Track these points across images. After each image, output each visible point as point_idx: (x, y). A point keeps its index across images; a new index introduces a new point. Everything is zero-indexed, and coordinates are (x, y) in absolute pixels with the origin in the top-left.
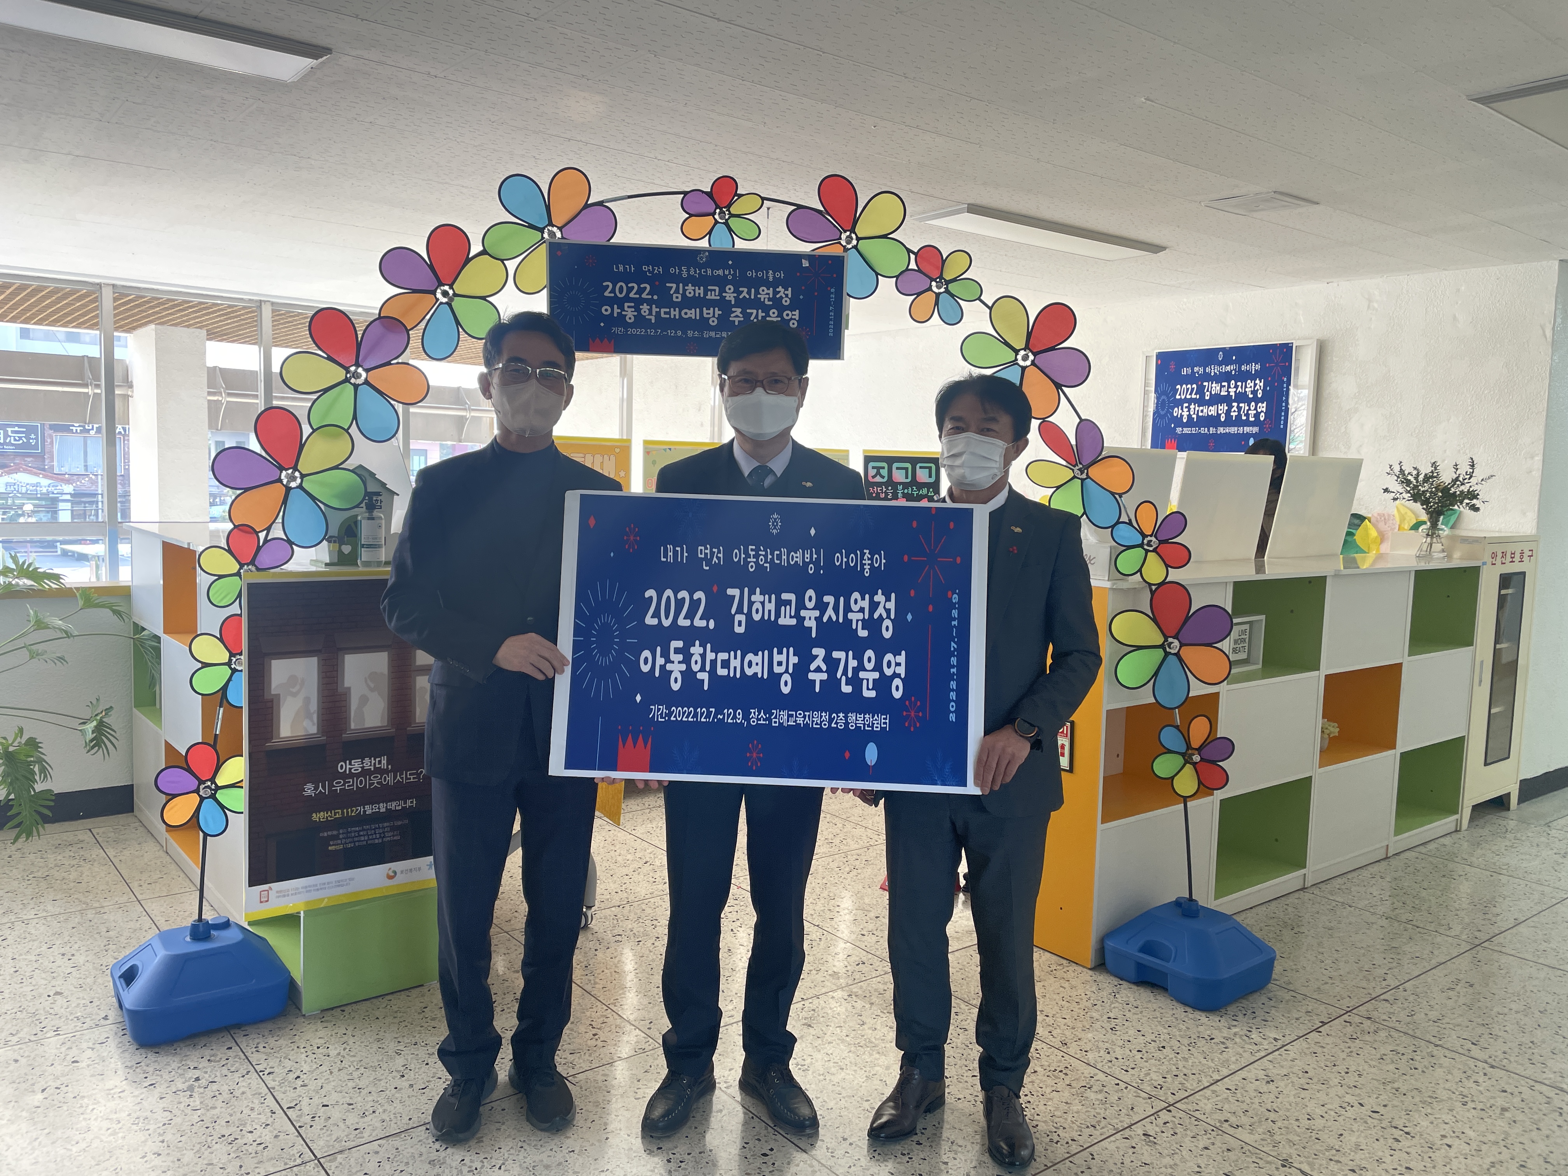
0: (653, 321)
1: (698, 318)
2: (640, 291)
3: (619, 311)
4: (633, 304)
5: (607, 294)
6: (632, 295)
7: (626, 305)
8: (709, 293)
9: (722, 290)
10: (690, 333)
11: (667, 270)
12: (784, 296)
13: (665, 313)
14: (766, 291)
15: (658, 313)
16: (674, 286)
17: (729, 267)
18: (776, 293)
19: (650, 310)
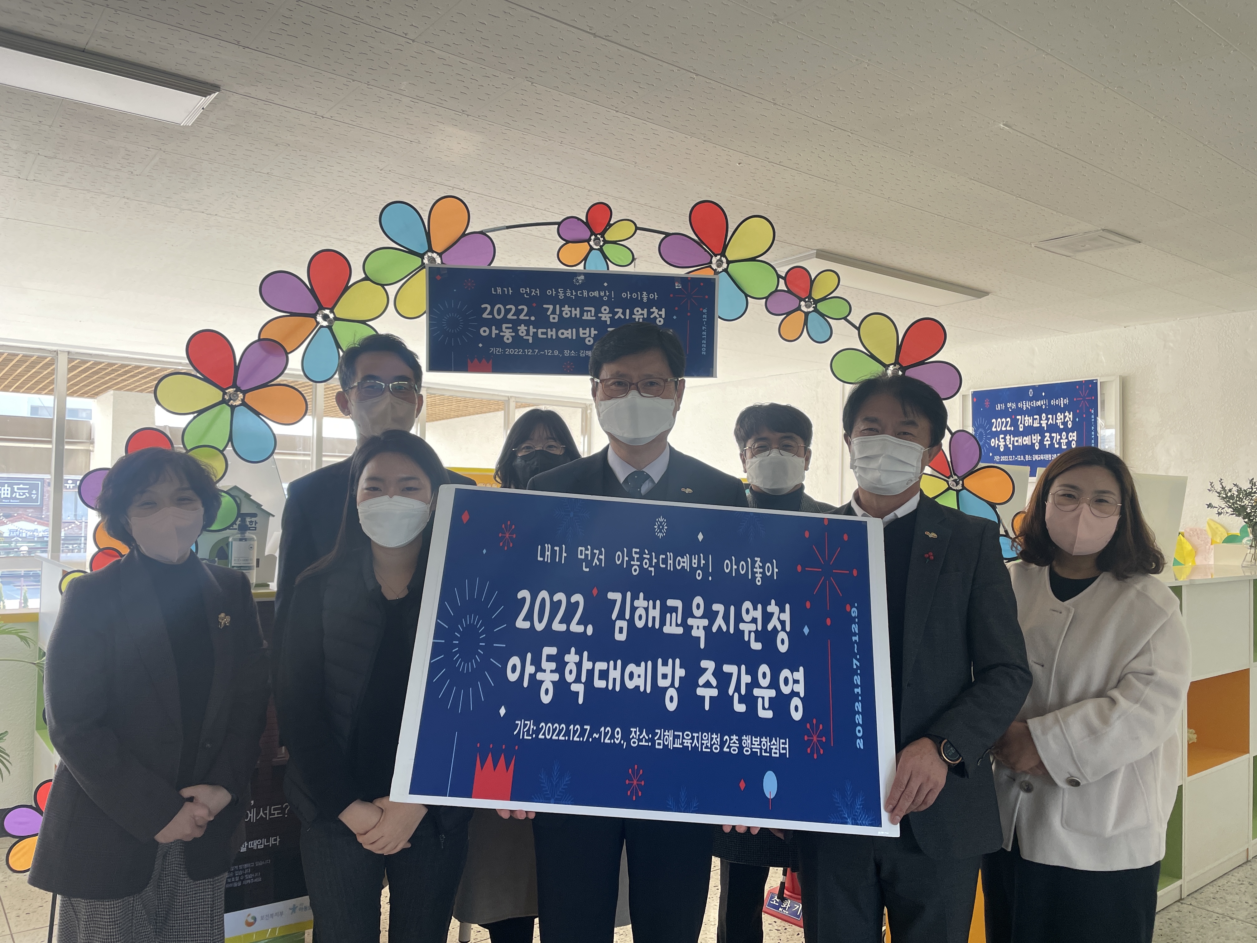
0: (531, 341)
1: (574, 338)
2: (518, 312)
3: (497, 332)
4: (510, 325)
5: (485, 316)
6: (510, 316)
7: (504, 326)
8: (585, 313)
9: (598, 311)
10: (567, 353)
11: (543, 292)
12: (658, 316)
13: (542, 333)
14: (640, 312)
15: (535, 334)
16: (551, 307)
17: (604, 289)
18: (650, 314)
19: (528, 331)
